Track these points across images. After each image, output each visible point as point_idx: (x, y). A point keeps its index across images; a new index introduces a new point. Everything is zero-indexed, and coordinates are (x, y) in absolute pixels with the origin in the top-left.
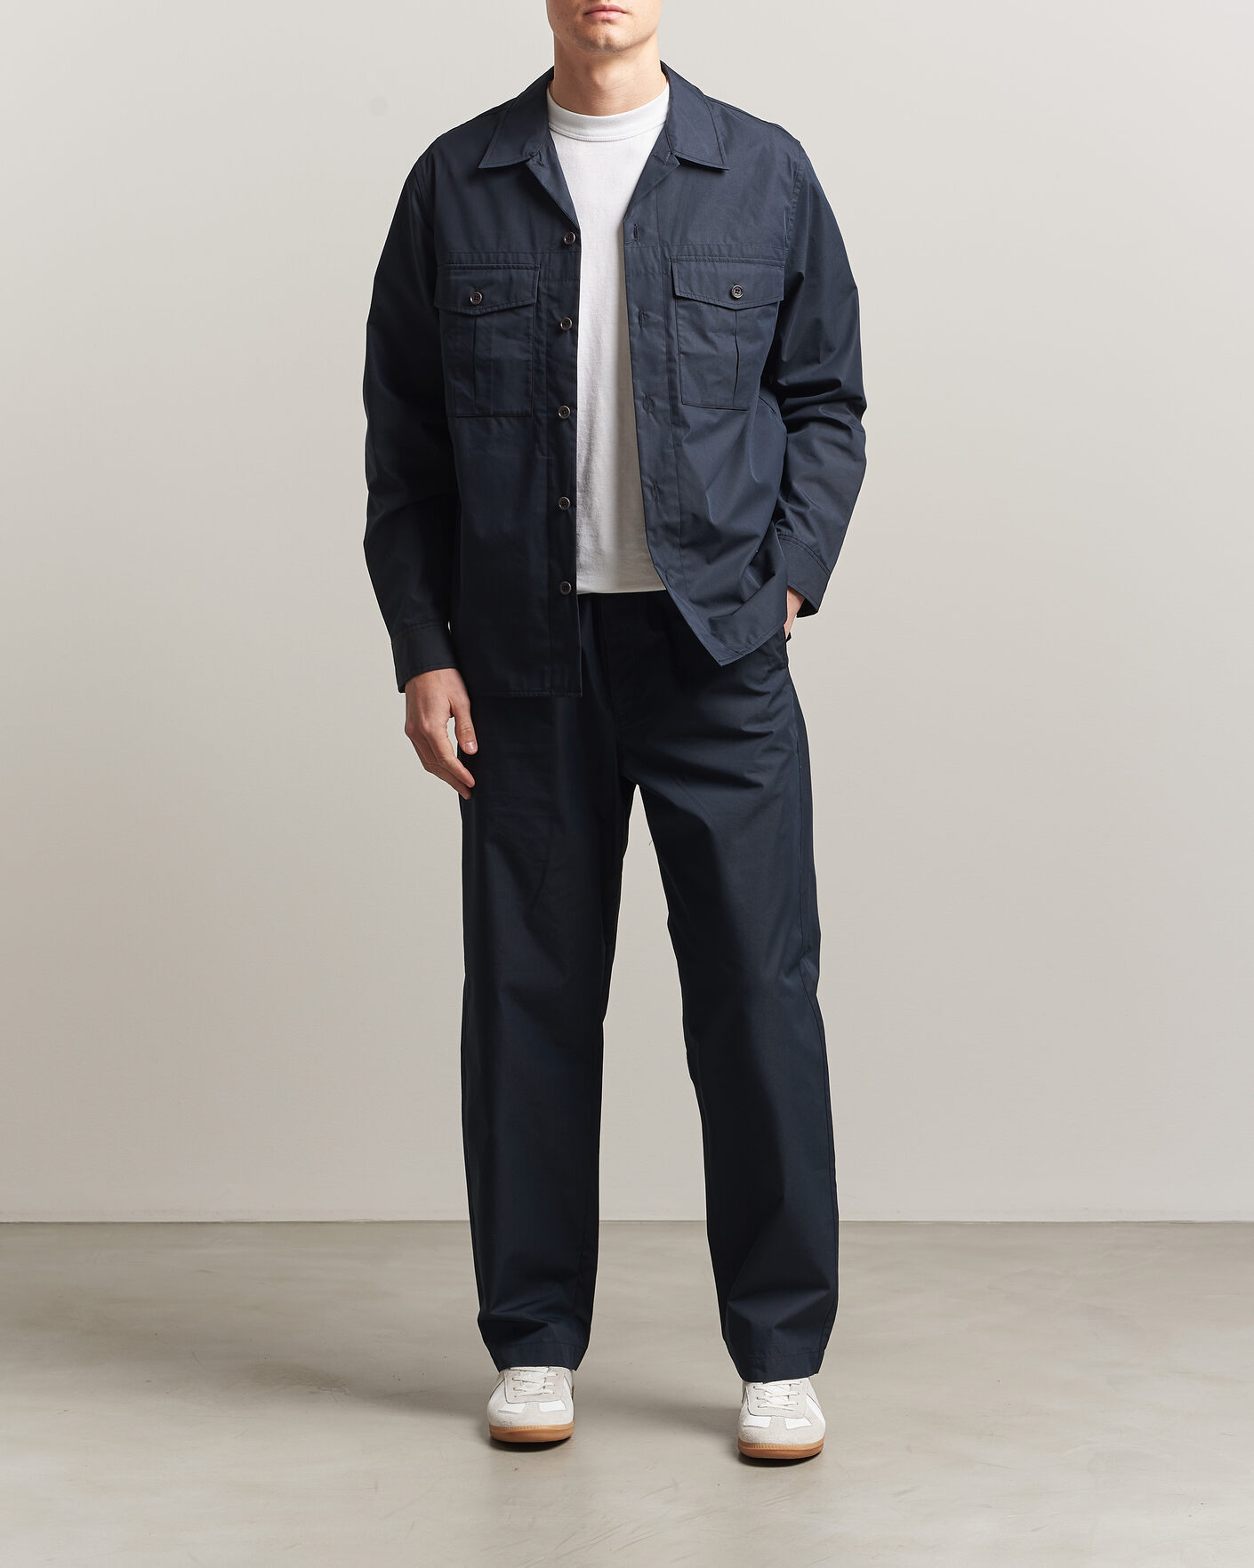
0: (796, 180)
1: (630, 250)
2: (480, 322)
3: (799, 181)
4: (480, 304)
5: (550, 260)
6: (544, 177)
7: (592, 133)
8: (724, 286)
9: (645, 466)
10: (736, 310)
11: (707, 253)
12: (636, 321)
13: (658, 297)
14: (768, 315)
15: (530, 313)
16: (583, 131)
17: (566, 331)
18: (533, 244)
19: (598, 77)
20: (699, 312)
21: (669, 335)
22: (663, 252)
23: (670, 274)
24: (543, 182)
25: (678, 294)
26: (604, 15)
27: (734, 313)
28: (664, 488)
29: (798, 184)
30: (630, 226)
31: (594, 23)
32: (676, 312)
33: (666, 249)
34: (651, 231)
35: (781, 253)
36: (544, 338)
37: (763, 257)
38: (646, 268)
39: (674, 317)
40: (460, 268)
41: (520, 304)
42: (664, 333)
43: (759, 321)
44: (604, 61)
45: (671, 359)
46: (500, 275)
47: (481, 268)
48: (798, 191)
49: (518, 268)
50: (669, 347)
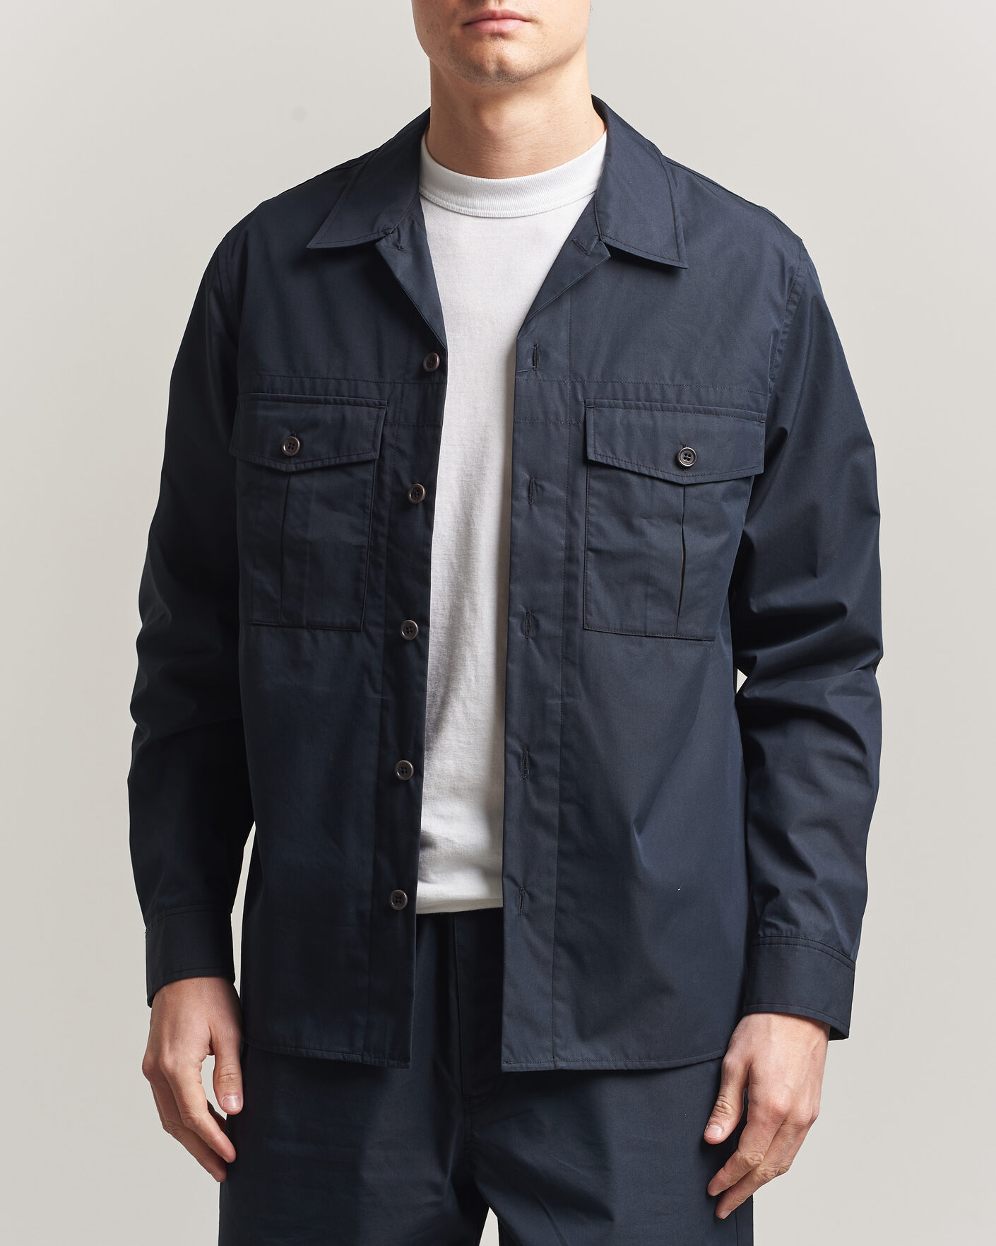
0: (793, 291)
1: (524, 383)
2: (296, 482)
3: (796, 293)
4: (298, 456)
5: (402, 394)
6: (401, 266)
7: (482, 204)
8: (666, 449)
9: (514, 721)
10: (684, 486)
11: (642, 394)
12: (524, 493)
13: (561, 458)
14: (734, 494)
15: (367, 474)
16: (468, 201)
17: (417, 505)
18: (380, 369)
19: (489, 119)
20: (624, 485)
21: (573, 521)
22: (574, 389)
23: (581, 425)
24: (399, 274)
25: (591, 457)
26: (494, 26)
27: (681, 490)
28: (537, 758)
29: (795, 297)
30: (528, 346)
31: (479, 38)
32: (588, 487)
33: (579, 387)
34: (559, 357)
35: (762, 400)
36: (385, 513)
37: (733, 406)
38: (546, 413)
39: (583, 492)
40: (273, 399)
41: (355, 459)
42: (563, 515)
43: (724, 504)
44: (498, 98)
45: (571, 559)
46: (327, 414)
47: (301, 401)
48: (793, 307)
49: (356, 404)
50: (570, 538)
